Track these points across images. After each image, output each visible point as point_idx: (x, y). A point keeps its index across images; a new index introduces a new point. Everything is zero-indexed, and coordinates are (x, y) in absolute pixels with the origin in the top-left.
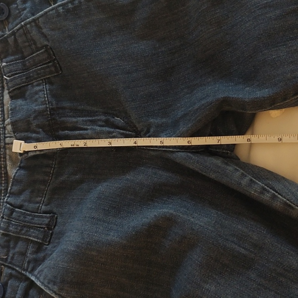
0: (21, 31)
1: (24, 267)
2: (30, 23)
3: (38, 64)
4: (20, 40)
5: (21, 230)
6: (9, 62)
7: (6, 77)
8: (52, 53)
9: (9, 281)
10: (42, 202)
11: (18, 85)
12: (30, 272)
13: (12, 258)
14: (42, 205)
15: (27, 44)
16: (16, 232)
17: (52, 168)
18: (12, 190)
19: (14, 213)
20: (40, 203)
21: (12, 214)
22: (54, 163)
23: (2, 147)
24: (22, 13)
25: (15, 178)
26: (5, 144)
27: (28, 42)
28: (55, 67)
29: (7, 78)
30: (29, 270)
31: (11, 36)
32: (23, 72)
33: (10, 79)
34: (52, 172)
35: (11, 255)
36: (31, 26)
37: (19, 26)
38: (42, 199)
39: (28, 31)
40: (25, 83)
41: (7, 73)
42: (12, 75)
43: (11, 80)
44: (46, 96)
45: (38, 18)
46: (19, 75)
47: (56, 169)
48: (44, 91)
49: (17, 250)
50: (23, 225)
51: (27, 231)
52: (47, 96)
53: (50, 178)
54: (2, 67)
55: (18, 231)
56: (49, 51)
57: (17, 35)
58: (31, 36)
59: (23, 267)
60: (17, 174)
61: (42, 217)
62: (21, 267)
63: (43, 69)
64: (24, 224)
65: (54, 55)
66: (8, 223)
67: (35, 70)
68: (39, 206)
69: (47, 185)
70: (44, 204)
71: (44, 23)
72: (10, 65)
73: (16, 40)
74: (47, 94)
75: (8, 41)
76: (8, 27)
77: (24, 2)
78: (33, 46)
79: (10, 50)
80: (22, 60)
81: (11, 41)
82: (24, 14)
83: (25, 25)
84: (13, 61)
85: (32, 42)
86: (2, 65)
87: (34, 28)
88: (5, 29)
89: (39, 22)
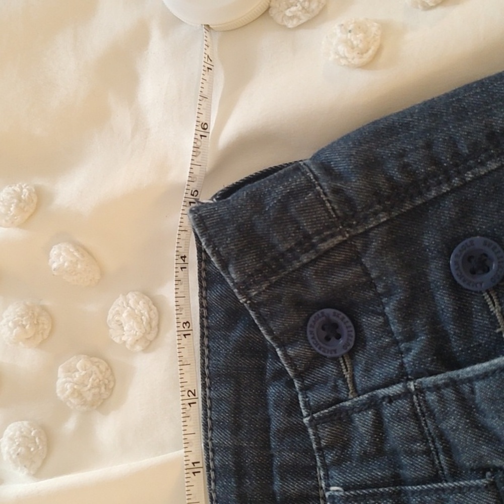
75: (351, 421)
76: (353, 377)
77: (407, 312)
78: (442, 457)
79: (356, 449)
80: (395, 485)
81: (363, 422)
82: (413, 352)
83: (420, 391)
84: (366, 487)
85: (439, 445)
86: (328, 490)
87: (453, 407)
88: (345, 380)
89: (473, 391)
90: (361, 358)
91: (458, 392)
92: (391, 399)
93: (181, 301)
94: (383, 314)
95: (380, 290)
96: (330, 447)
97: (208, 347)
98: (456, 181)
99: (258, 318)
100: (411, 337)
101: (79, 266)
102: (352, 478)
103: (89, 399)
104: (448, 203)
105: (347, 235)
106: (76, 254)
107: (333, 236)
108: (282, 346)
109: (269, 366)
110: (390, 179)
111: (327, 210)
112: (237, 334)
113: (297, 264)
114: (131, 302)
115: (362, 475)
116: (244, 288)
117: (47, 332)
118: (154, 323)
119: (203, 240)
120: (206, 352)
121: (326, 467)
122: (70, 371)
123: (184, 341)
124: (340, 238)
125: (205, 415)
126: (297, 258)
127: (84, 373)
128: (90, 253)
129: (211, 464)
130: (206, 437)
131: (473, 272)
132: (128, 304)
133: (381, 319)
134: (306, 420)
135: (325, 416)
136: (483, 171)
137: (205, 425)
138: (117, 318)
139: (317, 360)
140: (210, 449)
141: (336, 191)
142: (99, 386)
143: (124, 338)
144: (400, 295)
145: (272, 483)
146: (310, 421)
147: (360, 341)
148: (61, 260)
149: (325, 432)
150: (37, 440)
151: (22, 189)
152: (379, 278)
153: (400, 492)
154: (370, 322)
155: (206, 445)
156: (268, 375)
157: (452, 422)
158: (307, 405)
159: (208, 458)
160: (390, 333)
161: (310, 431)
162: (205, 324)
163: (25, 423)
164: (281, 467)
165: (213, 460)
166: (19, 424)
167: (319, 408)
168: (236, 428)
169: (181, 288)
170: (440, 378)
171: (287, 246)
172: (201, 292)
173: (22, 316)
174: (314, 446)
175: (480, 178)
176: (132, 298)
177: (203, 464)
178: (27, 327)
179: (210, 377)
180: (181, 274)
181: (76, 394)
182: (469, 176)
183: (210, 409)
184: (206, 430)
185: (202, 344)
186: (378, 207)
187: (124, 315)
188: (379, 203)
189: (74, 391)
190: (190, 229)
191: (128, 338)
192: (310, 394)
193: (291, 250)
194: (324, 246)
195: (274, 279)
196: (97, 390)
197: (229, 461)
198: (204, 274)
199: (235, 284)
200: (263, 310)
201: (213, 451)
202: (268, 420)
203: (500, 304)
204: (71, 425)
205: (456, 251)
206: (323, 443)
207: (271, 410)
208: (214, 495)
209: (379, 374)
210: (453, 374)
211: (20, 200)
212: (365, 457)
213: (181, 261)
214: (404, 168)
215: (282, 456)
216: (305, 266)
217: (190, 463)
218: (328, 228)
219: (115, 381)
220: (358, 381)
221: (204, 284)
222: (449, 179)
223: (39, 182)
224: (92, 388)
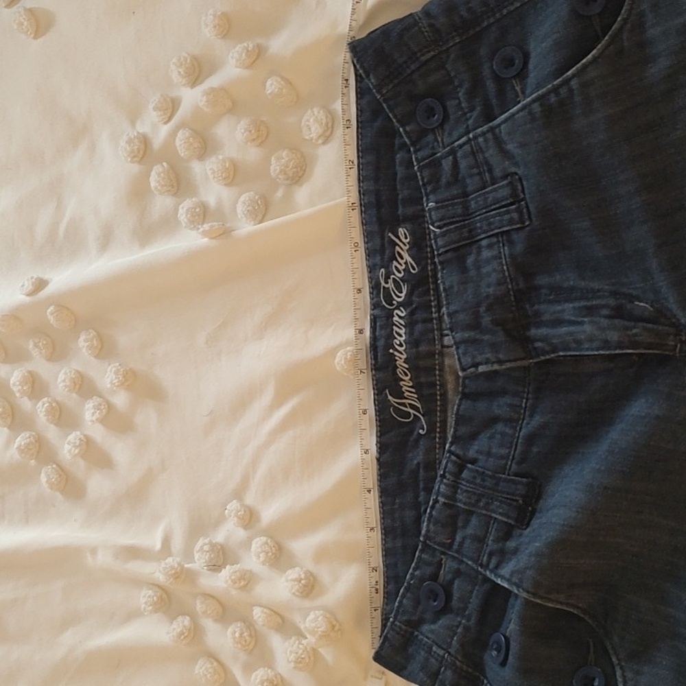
0: (467, 147)
1: (482, 561)
2: (483, 134)
3: (491, 205)
4: (463, 164)
5: (478, 501)
6: (441, 202)
7: (434, 227)
8: (520, 187)
9: (456, 581)
10: (511, 457)
11: (455, 243)
12: (491, 571)
13: (461, 544)
14: (512, 462)
15: (475, 171)
16: (469, 503)
17: (524, 398)
18: (457, 433)
19: (465, 471)
20: (508, 458)
21: (461, 471)
22: (526, 390)
23: (437, 352)
24: (468, 115)
25: (460, 413)
26: (443, 346)
27: (478, 167)
28: (521, 213)
29: (436, 230)
30: (492, 566)
31: (449, 156)
32: (464, 221)
33: (441, 233)
34: (524, 405)
35: (458, 538)
36: (486, 141)
37: (464, 139)
38: (510, 452)
39: (481, 148)
40: (468, 239)
41: (436, 221)
42: (445, 225)
43: (443, 235)
44: (505, 267)
45: (499, 125)
46: (457, 225)
47: (530, 402)
48: (501, 258)
49: (470, 531)
50: (480, 492)
51: (487, 503)
52: (508, 268)
53: (522, 417)
54: (429, 209)
55: (473, 501)
56: (515, 184)
57: (459, 154)
58: (484, 158)
59: (480, 561)
60: (462, 407)
61: (513, 482)
62: (475, 561)
63: (499, 216)
64: (482, 491)
65: (523, 191)
66: (453, 487)
67: (486, 217)
68: (506, 464)
69: (518, 428)
70: (514, 461)
71: (509, 134)
72: (442, 207)
73: (455, 164)
74: (507, 264)
75: (441, 164)
76: (442, 140)
77: (471, 95)
78: (487, 174)
79: (444, 180)
80: (463, 198)
81: (447, 164)
82: (473, 117)
83: (475, 138)
84: (448, 200)
85: (485, 168)
86: (427, 206)
87: (491, 143)
88: (438, 142)
89: (500, 132)
90: (447, 127)
91: (494, 134)
92: (461, 146)
93: (345, 107)
94: (458, 98)
95: (456, 83)
96: (429, 183)
97: (361, 134)
98: (498, 15)
99: (388, 108)
100: (472, 109)
101: (284, 91)
102: (440, 197)
103: (291, 175)
104: (493, 29)
105: (437, 51)
106: (282, 82)
107: (429, 52)
108: (403, 126)
109: (397, 142)
110: (462, 17)
111: (425, 37)
112: (378, 124)
113: (409, 71)
114: (316, 113)
115: (446, 194)
116: (379, 88)
117: (264, 136)
118: (330, 125)
119: (358, 67)
120: (360, 137)
121: (427, 195)
122: (279, 159)
123: (347, 130)
124: (432, 53)
125: (359, 174)
126: (408, 67)
127: (287, 159)
128: (290, 83)
129: (362, 202)
130: (359, 186)
131: (506, 68)
132: (314, 115)
133: (457, 101)
134: (416, 168)
135: (426, 164)
136: (512, 8)
137: (359, 179)
138: (307, 123)
139: (423, 133)
140: (361, 193)
141: (431, 26)
142: (296, 167)
143: (311, 136)
144: (466, 85)
145: (397, 211)
146: (418, 168)
147: (446, 117)
148: (273, 87)
149: (426, 173)
150: (259, 202)
151: (248, 45)
152: (455, 76)
153: (466, 201)
154: (451, 104)
155: (360, 191)
156: (396, 147)
157: (491, 151)
158: (416, 159)
159: (360, 200)
160: (462, 109)
161: (418, 174)
162: (360, 120)
163: (252, 193)
164: (402, 199)
165: (363, 200)
166: (247, 194)
167: (424, 159)
168: (376, 180)
169: (345, 99)
170: (485, 128)
171: (403, 59)
172: (357, 101)
173: (249, 125)
174: (421, 183)
175: (511, 12)
176: (316, 110)
177: (357, 204)
178: (253, 131)
179: (362, 151)
180: (345, 90)
181: (283, 173)
182: (505, 12)
183: (362, 170)
184: (359, 183)
185: (357, 132)
186: (454, 34)
187: (311, 120)
188: (455, 31)
189: (281, 171)
190: (350, 61)
191: (314, 135)
192: (419, 153)
193: (405, 62)
194: (424, 58)
195: (396, 81)
196: (295, 170)
197: (373, 199)
198: (359, 90)
199: (374, 86)
200: (391, 103)
201: (364, 195)
202: (396, 174)
203: (521, 84)
204: (280, 194)
205: (497, 56)
206: (425, 180)
207: (398, 168)
208: (364, 221)
209: (455, 134)
210: (491, 124)
211: (248, 51)
212: (449, 185)
213: (345, 82)
214: (469, 10)
215: (403, 193)
216: (413, 72)
217: (350, 203)
218: (425, 47)
219: (306, 165)
220: (445, 140)
221: (359, 96)
222: (494, 15)
223: (259, 41)
224: (293, 168)
